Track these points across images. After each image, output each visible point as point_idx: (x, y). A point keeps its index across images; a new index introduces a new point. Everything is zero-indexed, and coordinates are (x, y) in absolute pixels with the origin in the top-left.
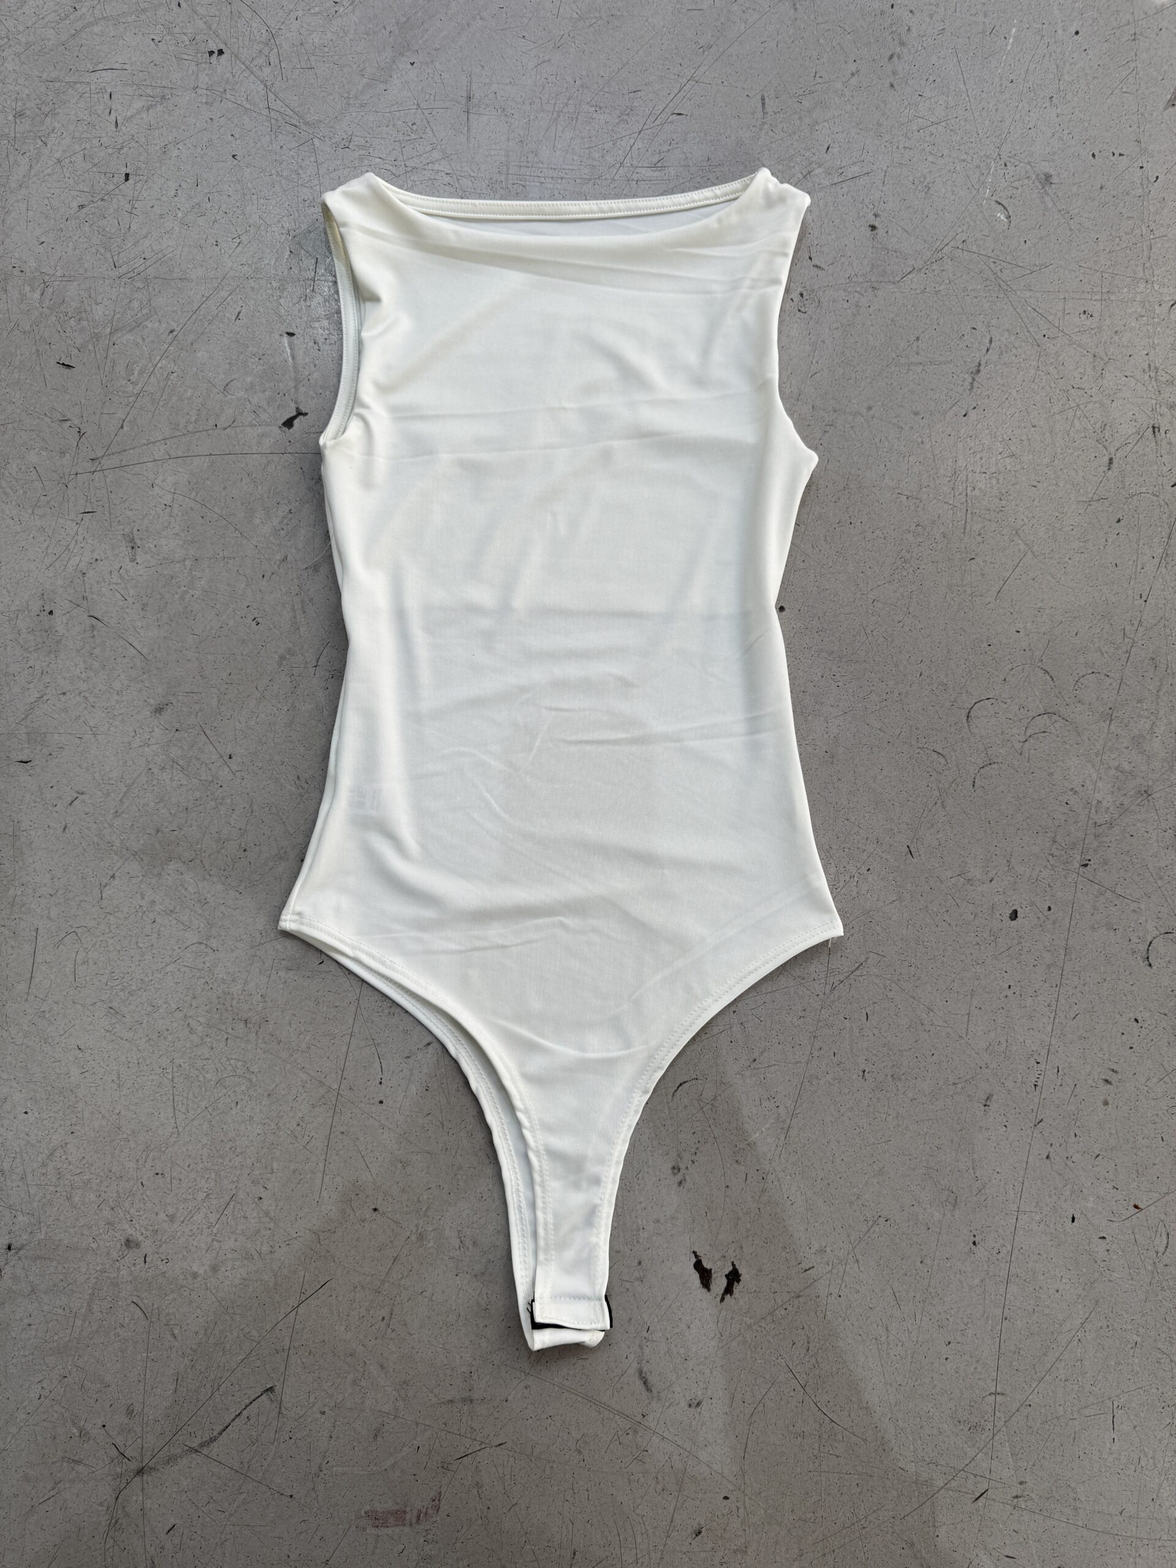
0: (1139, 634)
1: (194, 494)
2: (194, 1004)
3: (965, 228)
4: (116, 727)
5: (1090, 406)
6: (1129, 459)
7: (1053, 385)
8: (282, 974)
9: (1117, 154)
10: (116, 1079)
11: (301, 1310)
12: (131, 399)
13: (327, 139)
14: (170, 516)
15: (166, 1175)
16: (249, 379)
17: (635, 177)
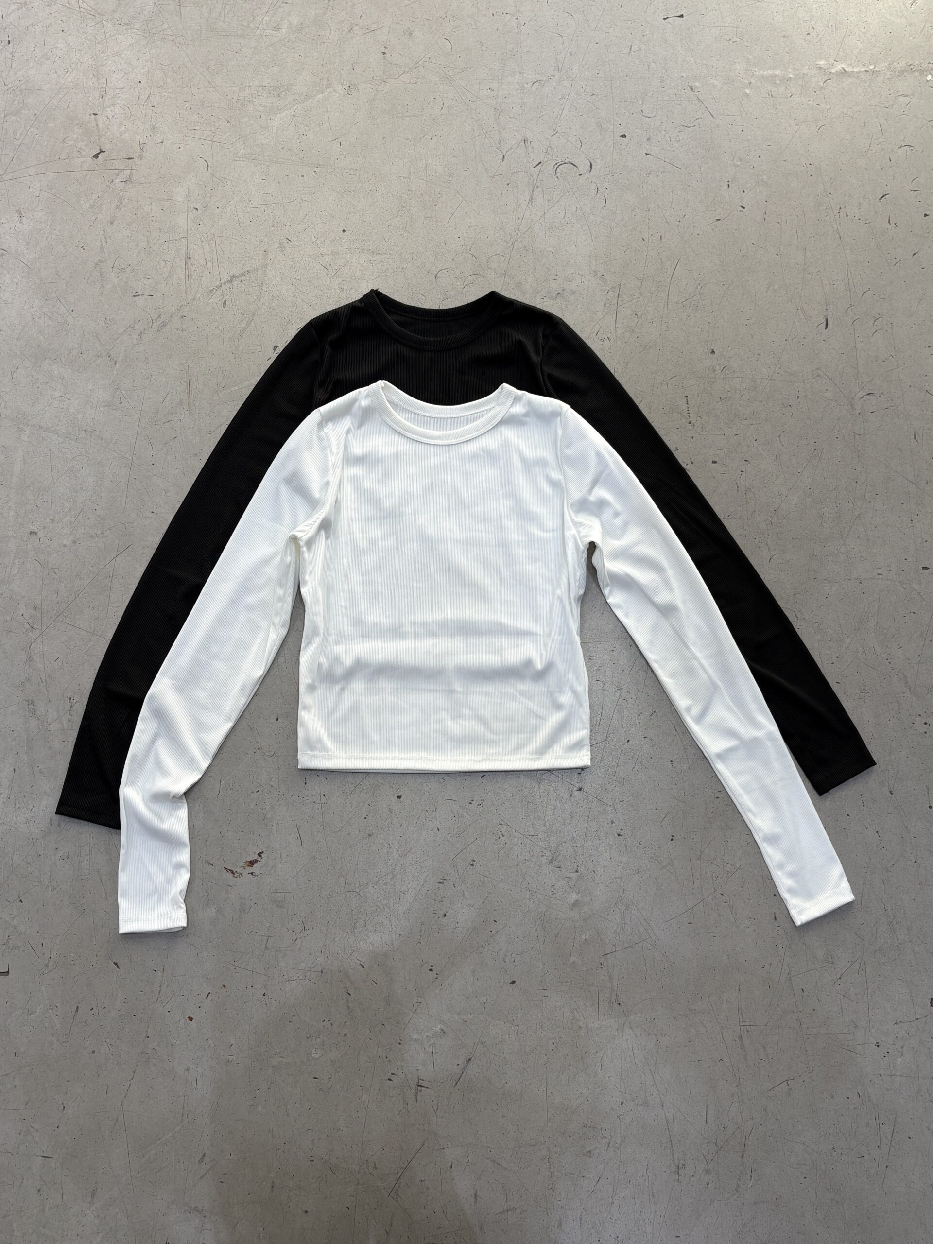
0: (518, 237)
1: (50, 191)
2: (60, 424)
3: (430, 51)
4: (16, 299)
5: (493, 132)
6: (513, 156)
7: (475, 123)
8: (102, 409)
9: (505, 14)
10: (22, 459)
11: (117, 559)
12: (16, 147)
13: (109, 21)
14: (39, 201)
15: (49, 502)
16: (75, 136)
17: (265, 34)
